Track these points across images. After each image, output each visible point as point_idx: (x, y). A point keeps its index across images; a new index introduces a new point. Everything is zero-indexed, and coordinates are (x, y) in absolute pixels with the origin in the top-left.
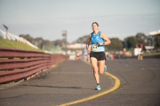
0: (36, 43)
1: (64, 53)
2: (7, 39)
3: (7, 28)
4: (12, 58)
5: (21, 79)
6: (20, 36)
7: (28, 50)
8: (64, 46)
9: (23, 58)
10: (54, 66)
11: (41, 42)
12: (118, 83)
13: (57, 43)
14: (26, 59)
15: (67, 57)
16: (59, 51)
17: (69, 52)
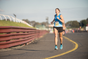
0: (32, 24)
1: (47, 29)
2: (16, 22)
3: (15, 16)
4: (18, 32)
5: (24, 44)
6: (23, 20)
7: (27, 28)
8: (47, 25)
9: (24, 32)
10: (41, 37)
11: (34, 23)
12: (77, 46)
13: (43, 24)
14: (26, 33)
15: (49, 31)
16: (44, 28)
17: (50, 29)
